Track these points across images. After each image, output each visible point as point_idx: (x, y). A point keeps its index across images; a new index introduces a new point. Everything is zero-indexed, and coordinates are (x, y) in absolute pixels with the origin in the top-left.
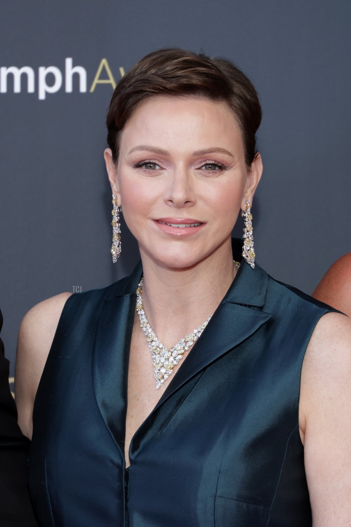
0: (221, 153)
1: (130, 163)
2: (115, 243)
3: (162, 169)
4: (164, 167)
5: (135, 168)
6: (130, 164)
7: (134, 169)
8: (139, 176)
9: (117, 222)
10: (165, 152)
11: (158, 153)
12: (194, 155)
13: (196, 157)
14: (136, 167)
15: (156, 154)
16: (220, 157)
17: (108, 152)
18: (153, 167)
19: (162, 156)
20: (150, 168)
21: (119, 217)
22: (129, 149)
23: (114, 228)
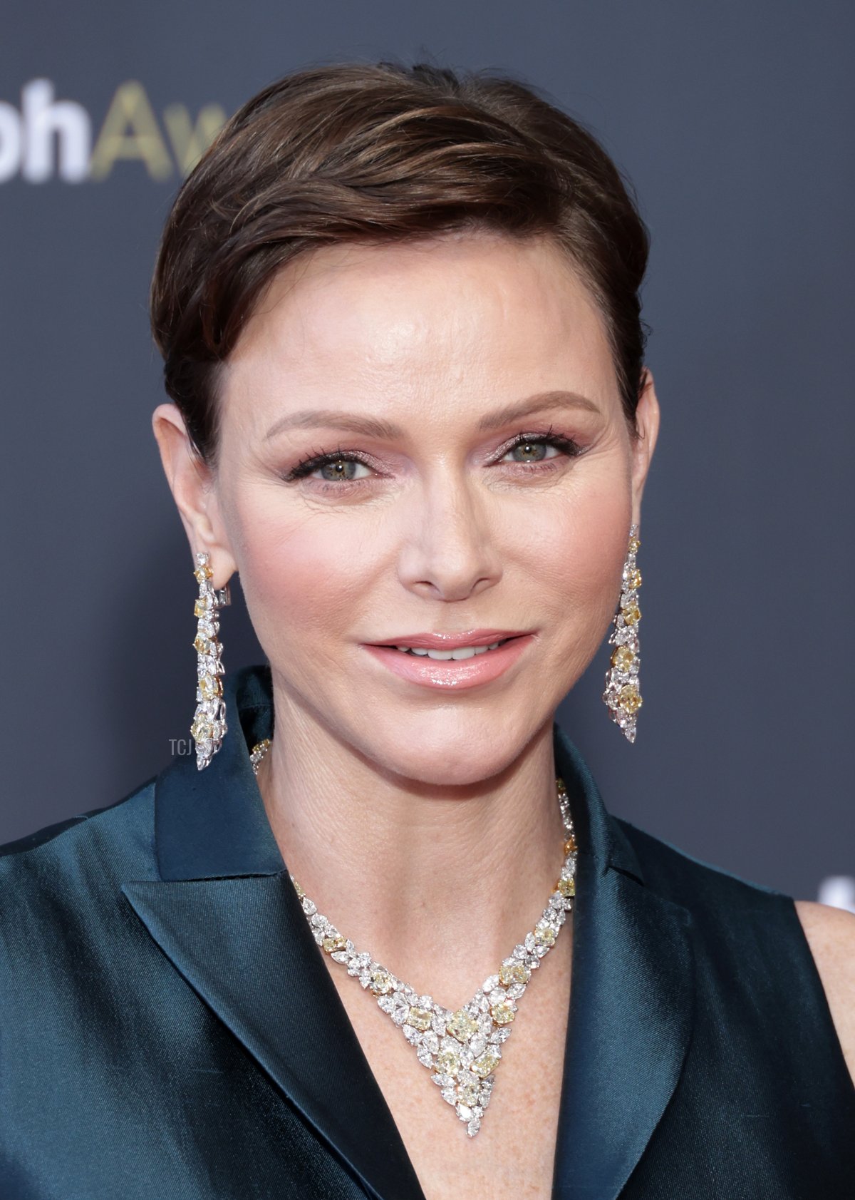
0: (566, 407)
1: (272, 467)
2: (204, 707)
3: (378, 474)
4: (386, 470)
5: (289, 481)
6: (273, 472)
7: (287, 486)
8: (308, 506)
9: (213, 639)
10: (390, 428)
11: (367, 434)
12: (481, 427)
13: (490, 431)
14: (292, 477)
15: (359, 436)
16: (562, 419)
17: (169, 418)
18: (346, 471)
19: (379, 440)
20: (338, 475)
21: (217, 624)
22: (265, 424)
23: (201, 657)
